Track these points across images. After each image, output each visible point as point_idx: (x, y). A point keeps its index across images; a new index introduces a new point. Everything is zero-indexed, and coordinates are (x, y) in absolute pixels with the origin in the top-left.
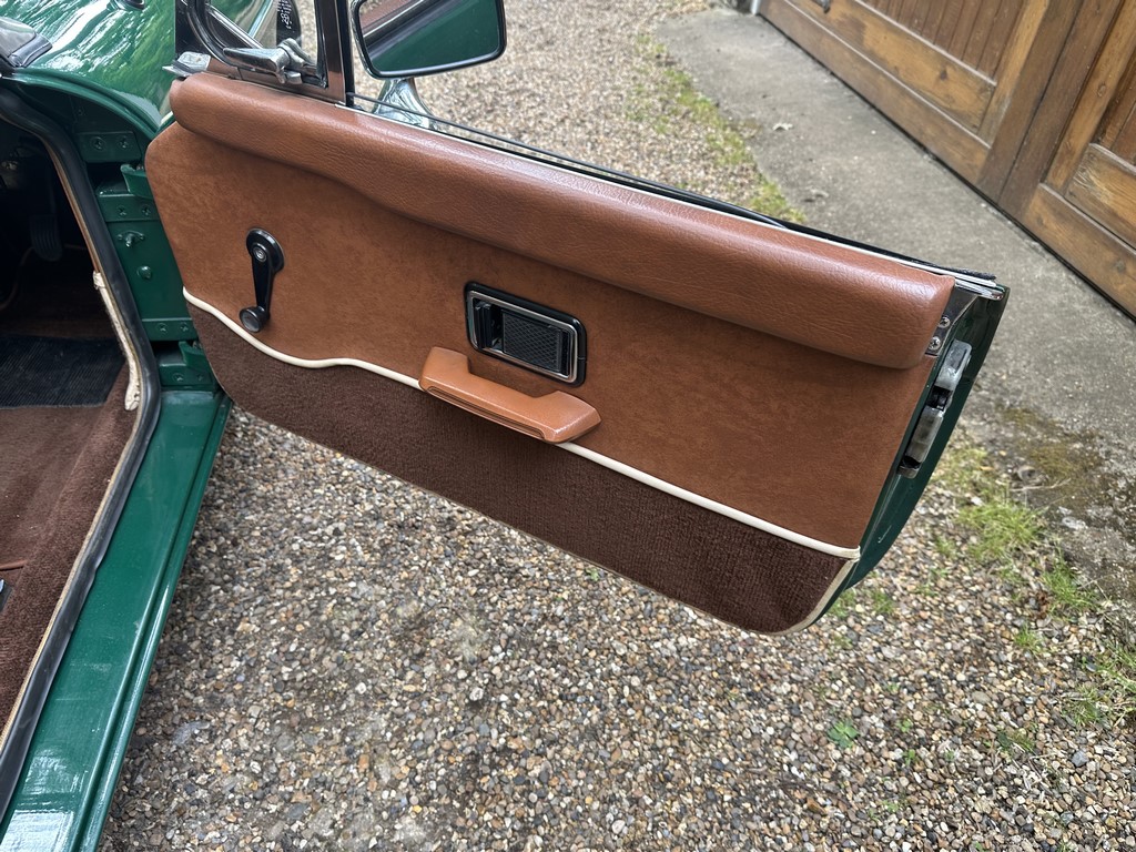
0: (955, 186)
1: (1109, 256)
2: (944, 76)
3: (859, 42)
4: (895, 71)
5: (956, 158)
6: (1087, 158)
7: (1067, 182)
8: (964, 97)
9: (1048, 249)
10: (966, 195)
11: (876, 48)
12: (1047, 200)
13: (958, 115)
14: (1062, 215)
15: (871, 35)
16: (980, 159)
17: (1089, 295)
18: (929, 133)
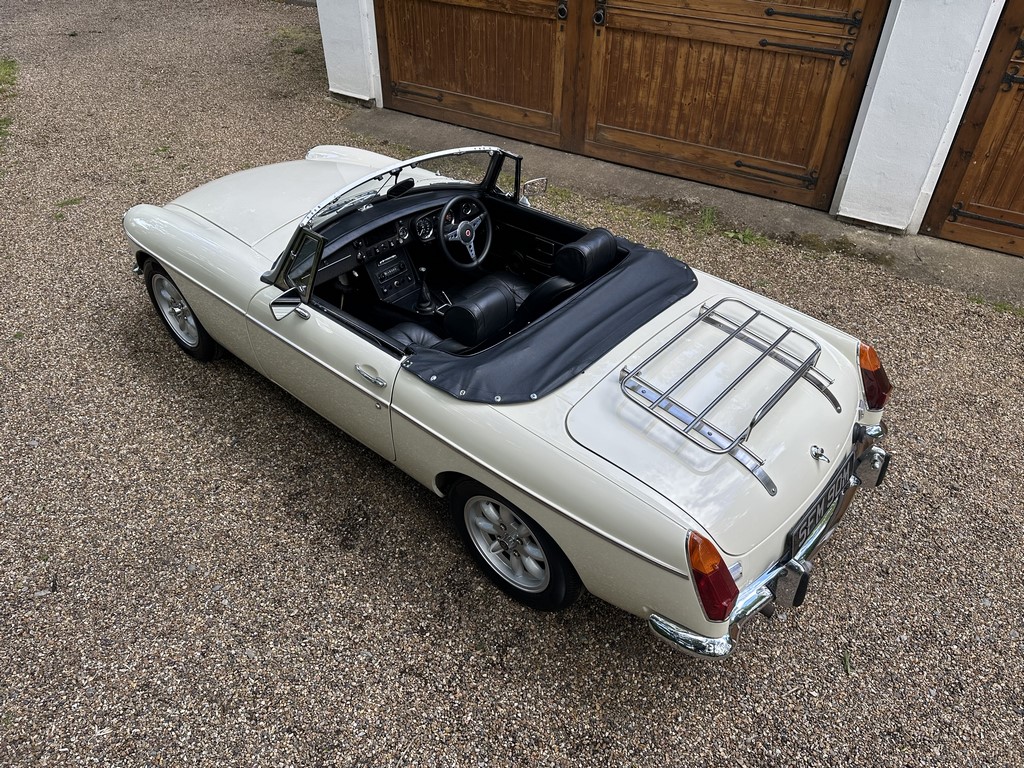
0: (552, 152)
1: (619, 153)
2: (526, 115)
3: (471, 110)
4: (499, 118)
5: (546, 142)
6: (598, 128)
7: (595, 138)
8: (539, 121)
9: (598, 159)
10: (559, 153)
11: (483, 112)
12: (590, 144)
13: (540, 128)
14: (598, 148)
15: (476, 107)
16: (557, 140)
17: (619, 167)
18: (529, 137)
